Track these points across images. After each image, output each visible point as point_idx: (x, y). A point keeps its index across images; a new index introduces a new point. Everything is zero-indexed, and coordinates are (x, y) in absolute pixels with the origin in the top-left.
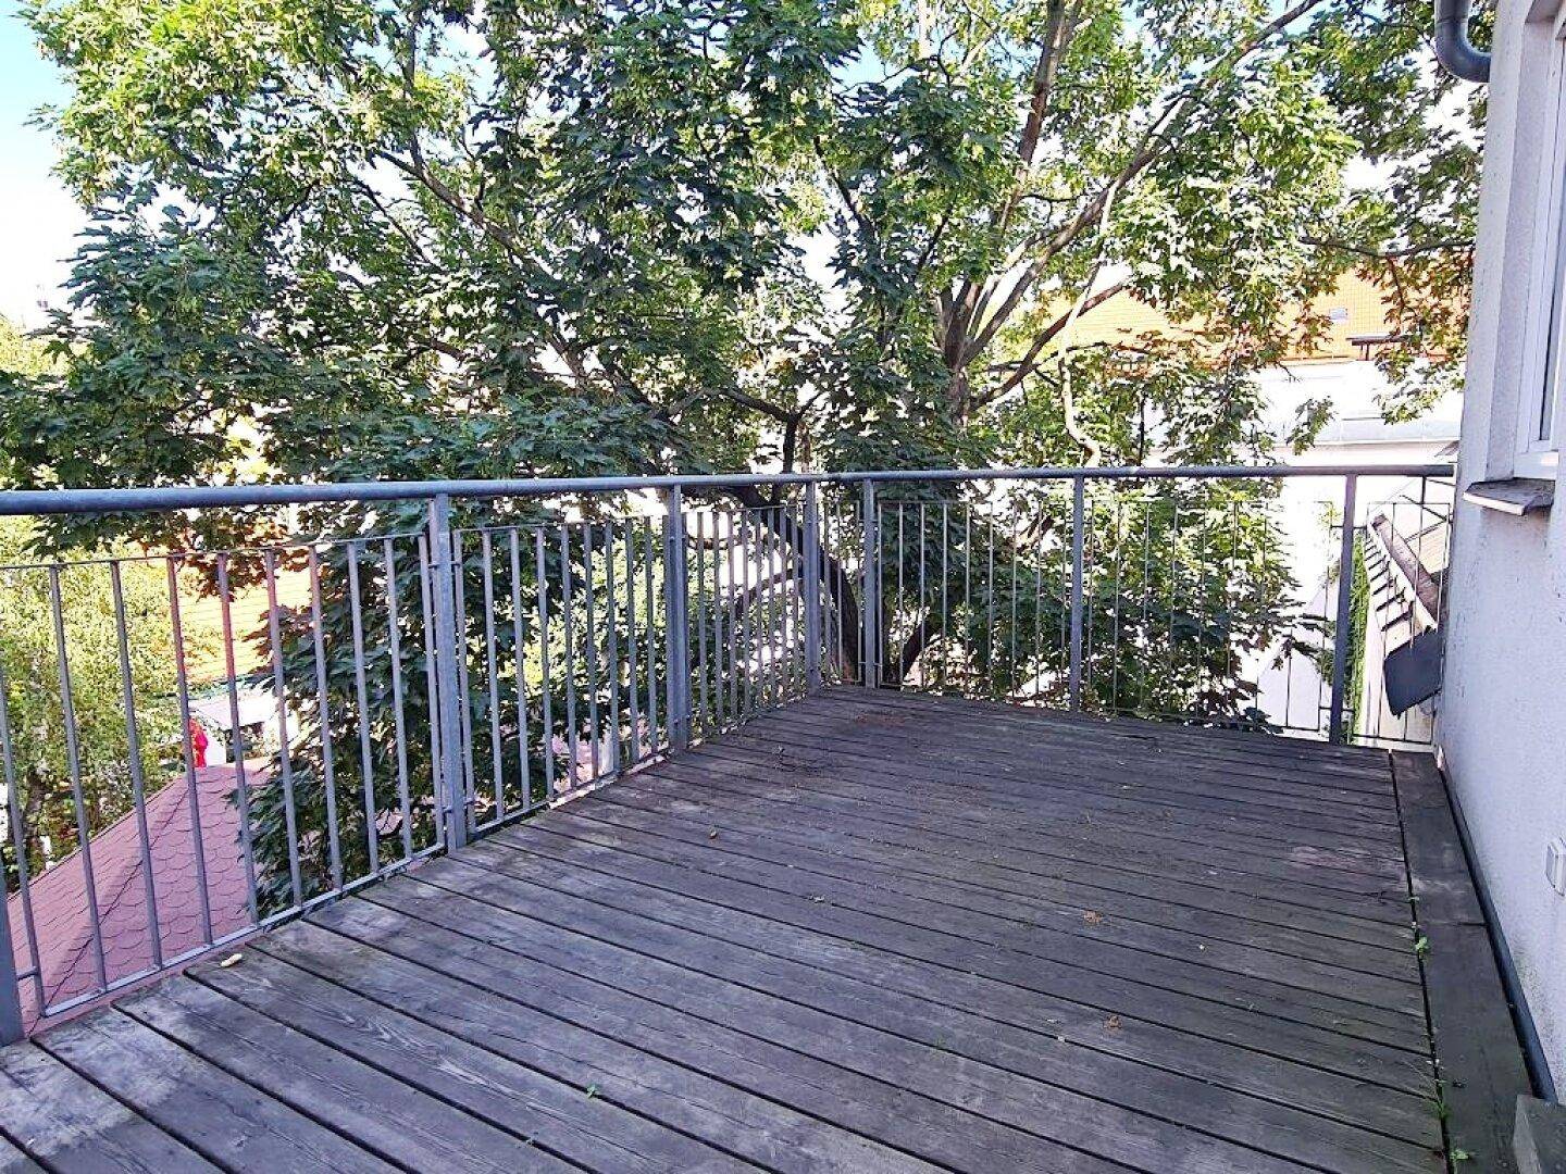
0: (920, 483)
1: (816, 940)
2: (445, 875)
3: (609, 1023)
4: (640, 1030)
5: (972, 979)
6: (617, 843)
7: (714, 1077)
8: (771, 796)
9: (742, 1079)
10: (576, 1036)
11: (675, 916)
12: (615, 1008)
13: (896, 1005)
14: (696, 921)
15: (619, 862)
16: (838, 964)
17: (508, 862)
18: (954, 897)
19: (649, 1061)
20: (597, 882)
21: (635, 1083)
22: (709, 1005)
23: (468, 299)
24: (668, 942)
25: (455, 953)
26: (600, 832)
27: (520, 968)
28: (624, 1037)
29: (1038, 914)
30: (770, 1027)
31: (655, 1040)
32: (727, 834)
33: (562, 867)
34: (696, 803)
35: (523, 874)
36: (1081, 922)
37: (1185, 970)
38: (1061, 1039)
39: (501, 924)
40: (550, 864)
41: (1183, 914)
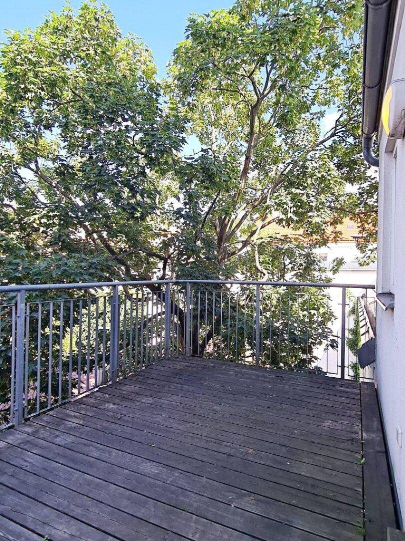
0: (208, 284)
1: (149, 464)
2: (11, 437)
3: (60, 504)
4: (72, 507)
5: (204, 479)
6: (81, 422)
7: (97, 529)
8: (144, 401)
9: (109, 529)
10: (46, 510)
11: (96, 454)
12: (64, 497)
13: (173, 493)
14: (105, 456)
15: (80, 430)
16: (156, 474)
17: (37, 431)
18: (204, 444)
19: (73, 522)
20: (70, 439)
21: (65, 532)
22: (102, 495)
23: (48, 217)
24: (91, 465)
25: (6, 473)
26: (76, 417)
27: (31, 479)
28: (66, 511)
29: (233, 451)
30: (124, 504)
31: (77, 512)
32: (125, 418)
33: (56, 432)
34: (115, 404)
35: (42, 436)
36: (247, 453)
37: (281, 473)
38: (233, 505)
39: (28, 459)
40: (53, 431)
41: (284, 450)
